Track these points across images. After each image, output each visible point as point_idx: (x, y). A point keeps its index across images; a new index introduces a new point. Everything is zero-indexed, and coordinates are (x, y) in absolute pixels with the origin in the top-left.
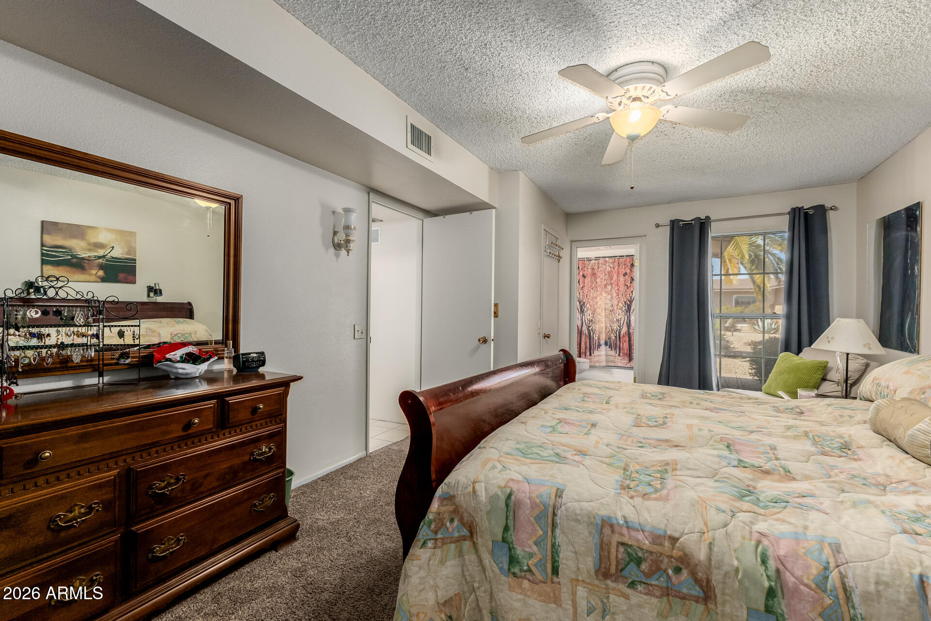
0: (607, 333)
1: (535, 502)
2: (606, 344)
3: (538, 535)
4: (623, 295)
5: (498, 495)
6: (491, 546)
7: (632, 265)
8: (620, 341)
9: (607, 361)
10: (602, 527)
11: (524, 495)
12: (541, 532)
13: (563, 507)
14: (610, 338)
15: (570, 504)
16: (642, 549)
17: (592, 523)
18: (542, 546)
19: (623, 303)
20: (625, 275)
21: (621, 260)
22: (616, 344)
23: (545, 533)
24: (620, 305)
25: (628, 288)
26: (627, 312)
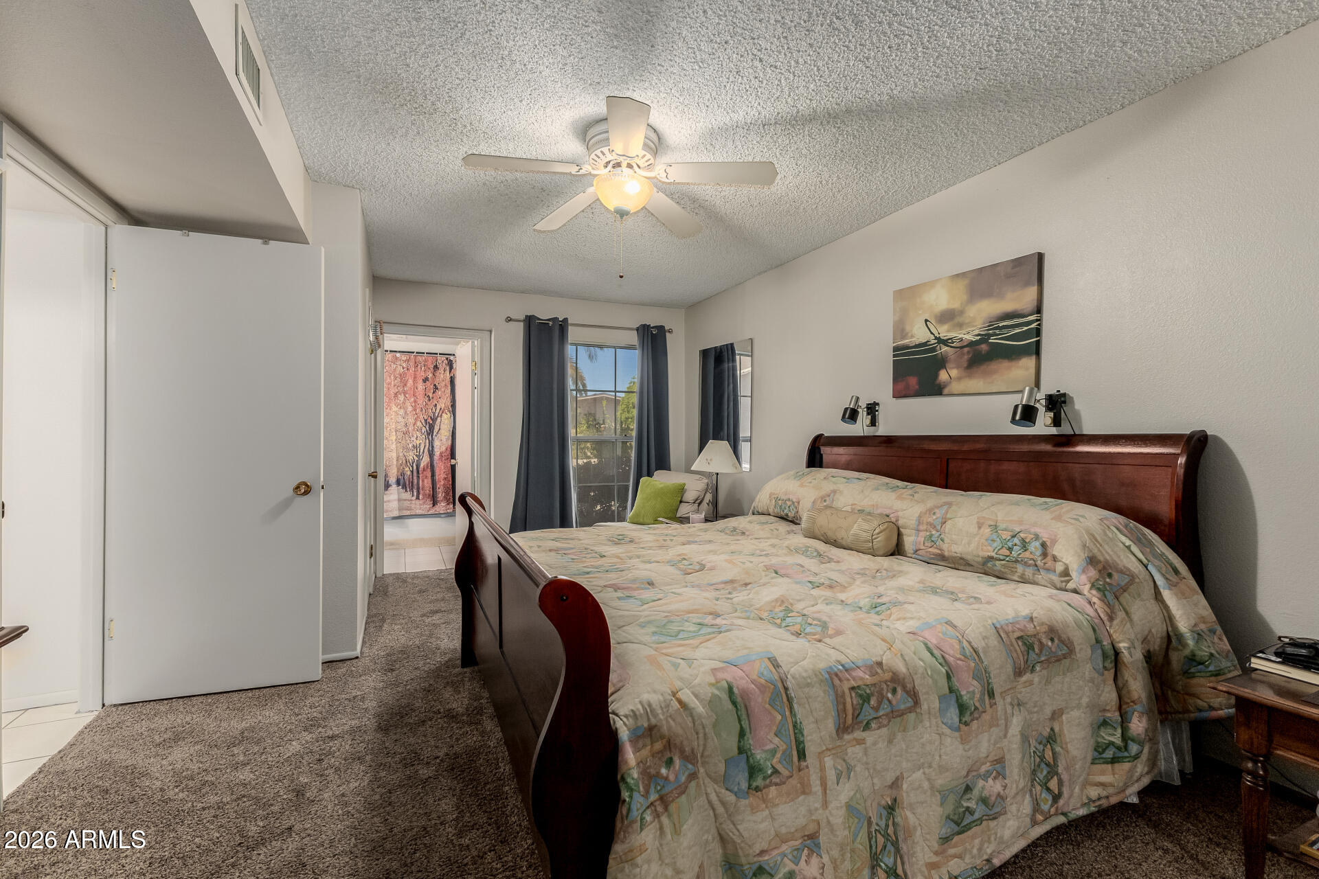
0: (398, 468)
1: (761, 684)
2: (398, 483)
3: (777, 722)
4: (422, 410)
5: (717, 695)
6: (724, 770)
7: (436, 367)
8: (418, 477)
9: (400, 509)
10: (832, 679)
11: (744, 682)
12: (779, 717)
13: (789, 677)
14: (403, 474)
15: (792, 669)
16: (868, 685)
17: (822, 681)
18: (784, 733)
19: (423, 421)
20: (425, 380)
21: (420, 359)
22: (412, 482)
23: (783, 716)
24: (419, 424)
25: (429, 400)
26: (428, 434)
